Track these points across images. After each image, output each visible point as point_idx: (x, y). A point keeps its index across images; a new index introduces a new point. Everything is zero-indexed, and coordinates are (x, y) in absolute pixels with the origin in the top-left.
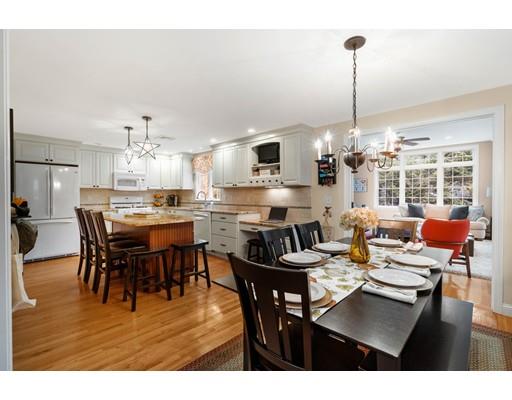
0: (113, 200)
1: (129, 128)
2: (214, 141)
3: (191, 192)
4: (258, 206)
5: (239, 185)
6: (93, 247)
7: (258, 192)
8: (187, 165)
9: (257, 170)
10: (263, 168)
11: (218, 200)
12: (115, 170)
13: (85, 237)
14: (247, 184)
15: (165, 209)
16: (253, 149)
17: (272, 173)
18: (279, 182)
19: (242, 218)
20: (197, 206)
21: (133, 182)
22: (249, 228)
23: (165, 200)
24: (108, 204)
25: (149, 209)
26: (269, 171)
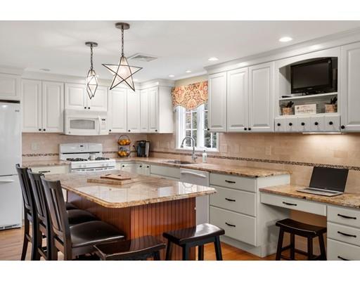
0: (64, 148)
1: (91, 44)
2: (213, 60)
3: (170, 137)
4: (286, 164)
5: (255, 129)
6: (44, 231)
7: (287, 140)
8: (165, 97)
9: (288, 106)
10: (301, 102)
11: (215, 150)
12: (68, 107)
13: (31, 210)
14: (269, 129)
15: (134, 162)
16: (281, 69)
17: (321, 110)
18: (337, 126)
19: (264, 183)
20: (179, 158)
21: (91, 124)
22: (279, 202)
23: (132, 149)
24: (58, 155)
25: (112, 162)
26: (314, 106)
